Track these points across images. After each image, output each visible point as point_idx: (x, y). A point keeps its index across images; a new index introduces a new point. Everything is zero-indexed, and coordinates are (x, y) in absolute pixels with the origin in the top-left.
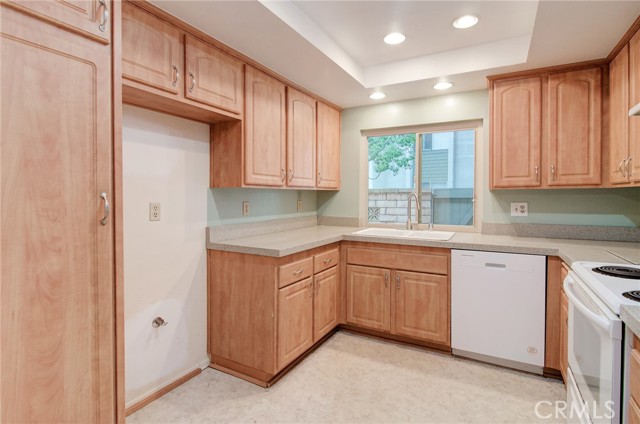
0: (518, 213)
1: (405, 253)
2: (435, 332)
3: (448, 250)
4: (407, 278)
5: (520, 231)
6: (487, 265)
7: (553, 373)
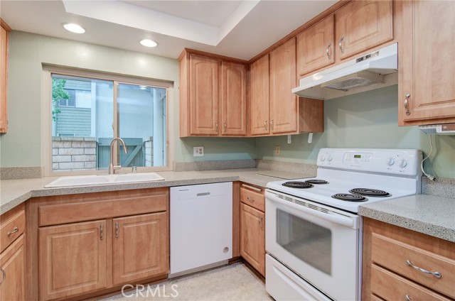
0: (198, 154)
1: (124, 198)
2: (156, 266)
3: (167, 189)
4: (126, 224)
5: (201, 167)
6: (198, 195)
7: (239, 259)
